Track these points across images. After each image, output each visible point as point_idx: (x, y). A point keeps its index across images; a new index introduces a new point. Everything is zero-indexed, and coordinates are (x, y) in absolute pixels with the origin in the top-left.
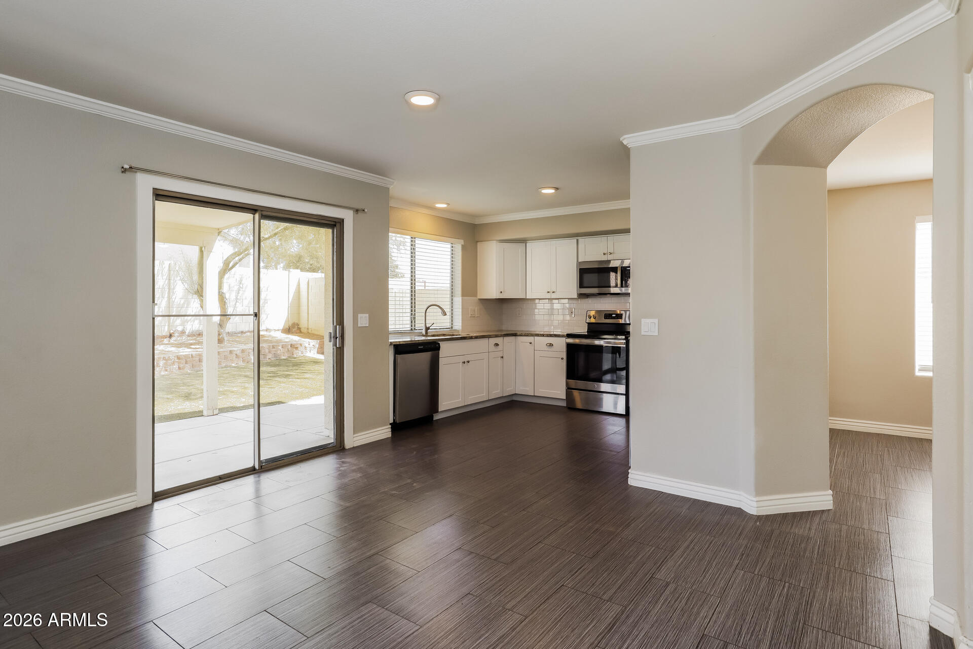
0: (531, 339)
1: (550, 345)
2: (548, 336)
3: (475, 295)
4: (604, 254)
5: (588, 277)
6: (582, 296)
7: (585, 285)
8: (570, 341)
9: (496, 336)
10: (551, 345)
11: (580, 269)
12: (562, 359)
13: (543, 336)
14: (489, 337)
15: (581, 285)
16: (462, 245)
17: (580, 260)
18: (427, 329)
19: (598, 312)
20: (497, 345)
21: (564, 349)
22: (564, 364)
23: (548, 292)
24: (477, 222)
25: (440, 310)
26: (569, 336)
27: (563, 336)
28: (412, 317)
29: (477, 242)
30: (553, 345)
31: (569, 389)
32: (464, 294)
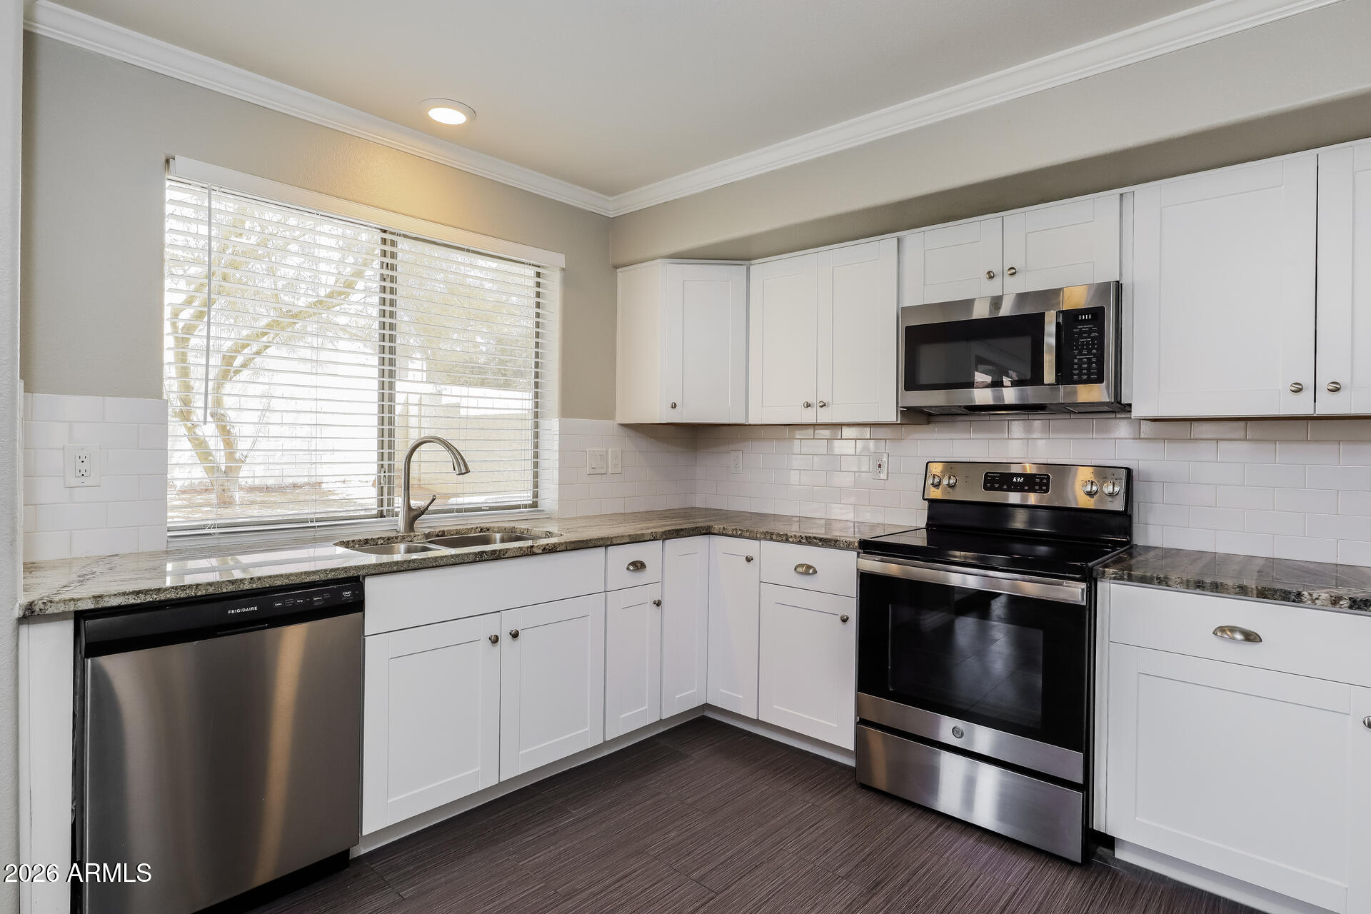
0: (749, 547)
1: (806, 573)
2: (800, 542)
3: (608, 413)
4: (991, 276)
5: (931, 355)
6: (914, 417)
7: (923, 380)
8: (873, 565)
9: (635, 540)
10: (808, 570)
11: (909, 330)
12: (845, 620)
13: (787, 541)
14: (605, 543)
15: (911, 380)
16: (563, 269)
17: (908, 303)
18: (414, 516)
19: (951, 466)
20: (638, 566)
21: (851, 587)
22: (849, 637)
23: (808, 405)
24: (611, 207)
25: (447, 456)
26: (868, 547)
27: (848, 547)
28: (382, 474)
29: (616, 267)
30: (815, 572)
31: (863, 722)
32: (567, 411)
